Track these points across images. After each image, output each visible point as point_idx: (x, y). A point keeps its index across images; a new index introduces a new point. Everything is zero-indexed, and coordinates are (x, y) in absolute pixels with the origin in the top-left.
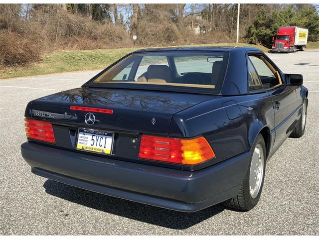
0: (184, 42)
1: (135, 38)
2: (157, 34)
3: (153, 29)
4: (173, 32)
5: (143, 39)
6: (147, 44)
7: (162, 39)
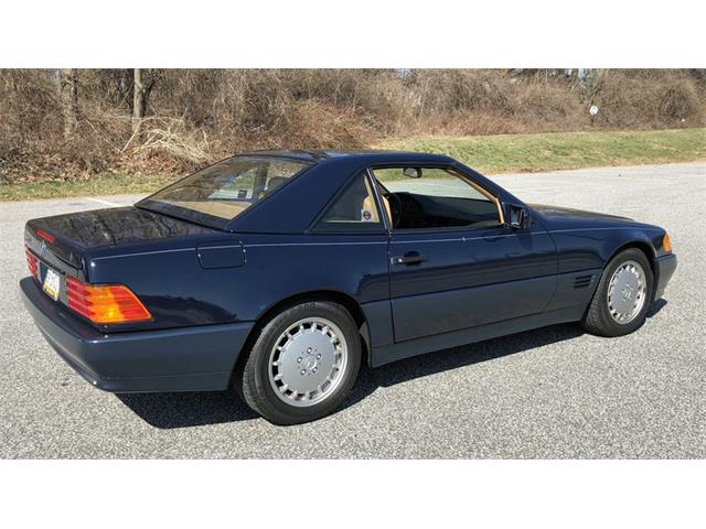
1: (594, 110)
2: (644, 103)
3: (636, 91)
4: (683, 98)
5: (611, 113)
6: (619, 125)
7: (656, 114)
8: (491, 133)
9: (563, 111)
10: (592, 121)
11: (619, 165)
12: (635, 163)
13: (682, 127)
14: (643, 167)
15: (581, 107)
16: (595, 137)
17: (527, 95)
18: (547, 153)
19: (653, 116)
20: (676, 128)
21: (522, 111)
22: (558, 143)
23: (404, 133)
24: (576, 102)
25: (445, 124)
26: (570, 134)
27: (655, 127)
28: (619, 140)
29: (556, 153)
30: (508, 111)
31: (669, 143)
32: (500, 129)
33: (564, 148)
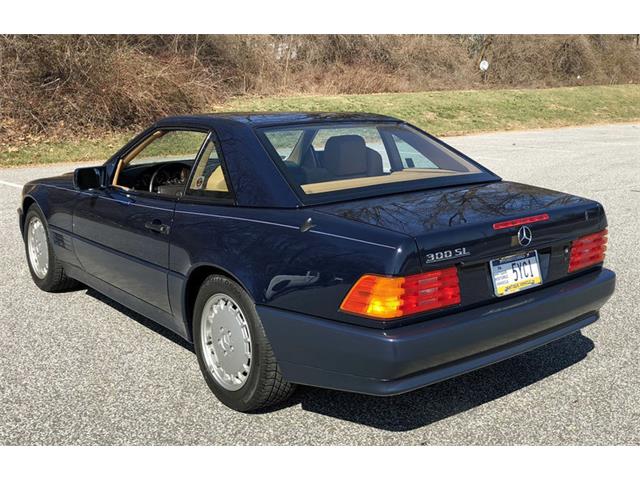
0: (606, 77)
1: (484, 65)
2: (537, 58)
3: (529, 45)
4: (578, 53)
5: (502, 68)
6: (512, 82)
7: (550, 70)
8: (369, 91)
9: (451, 66)
10: (483, 77)
11: (512, 129)
12: (531, 127)
13: (577, 85)
14: (539, 132)
15: (471, 63)
16: (485, 96)
17: (411, 48)
18: (430, 116)
19: (548, 72)
20: (572, 85)
21: (404, 67)
22: (444, 103)
23: (265, 90)
24: (464, 57)
25: (318, 80)
26: (458, 92)
27: (549, 84)
28: (512, 99)
29: (440, 115)
30: (392, 67)
31: (567, 103)
32: (379, 86)
33: (450, 109)
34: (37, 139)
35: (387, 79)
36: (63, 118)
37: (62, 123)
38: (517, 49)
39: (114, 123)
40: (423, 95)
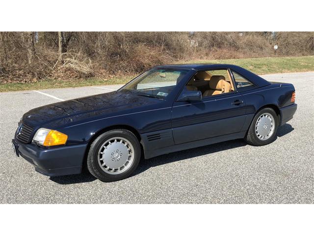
1: (276, 47)
2: (299, 44)
3: (296, 38)
5: (284, 49)
6: (287, 54)
7: (304, 48)
8: (227, 58)
9: (262, 48)
10: (275, 52)
11: (284, 73)
12: (292, 72)
14: (296, 73)
15: (270, 46)
18: (251, 67)
20: (313, 55)
21: (242, 48)
22: (256, 62)
24: (268, 44)
25: (207, 55)
27: (303, 55)
28: (285, 61)
29: (255, 67)
30: (237, 48)
31: (309, 62)
32: (231, 56)
33: (259, 65)
34: (112, 76)
35: (235, 53)
36: (120, 69)
37: (120, 71)
38: (290, 40)
39: (137, 71)
40: (249, 60)
